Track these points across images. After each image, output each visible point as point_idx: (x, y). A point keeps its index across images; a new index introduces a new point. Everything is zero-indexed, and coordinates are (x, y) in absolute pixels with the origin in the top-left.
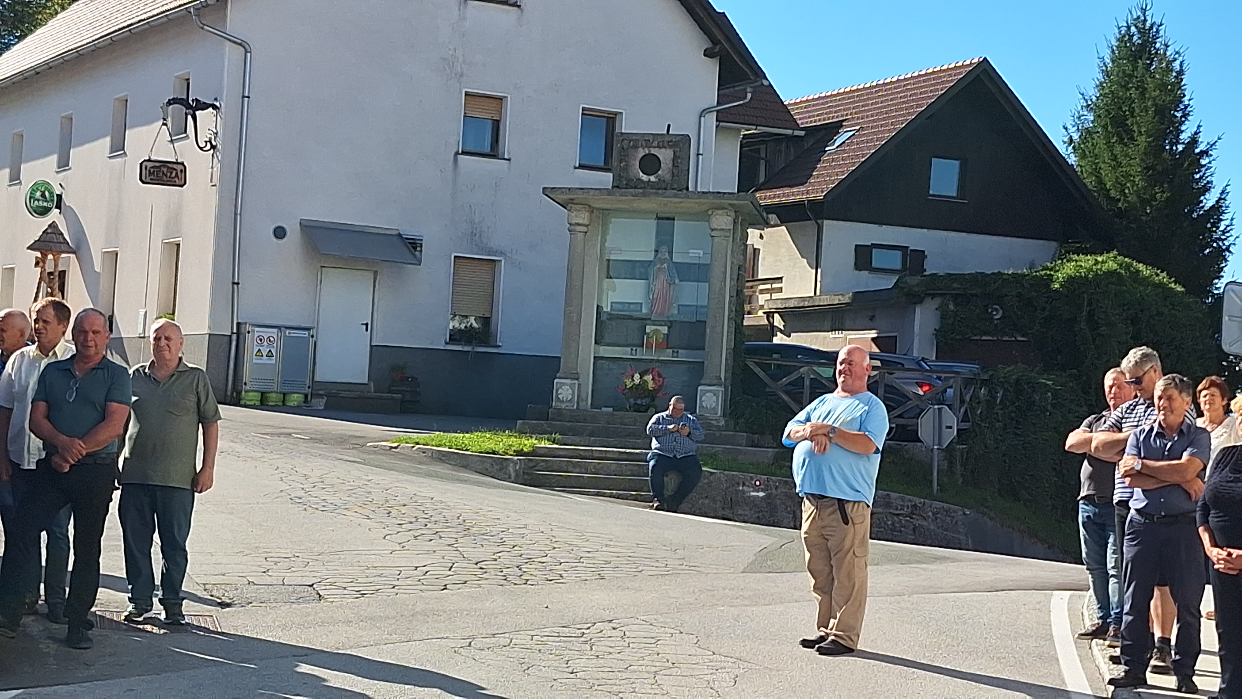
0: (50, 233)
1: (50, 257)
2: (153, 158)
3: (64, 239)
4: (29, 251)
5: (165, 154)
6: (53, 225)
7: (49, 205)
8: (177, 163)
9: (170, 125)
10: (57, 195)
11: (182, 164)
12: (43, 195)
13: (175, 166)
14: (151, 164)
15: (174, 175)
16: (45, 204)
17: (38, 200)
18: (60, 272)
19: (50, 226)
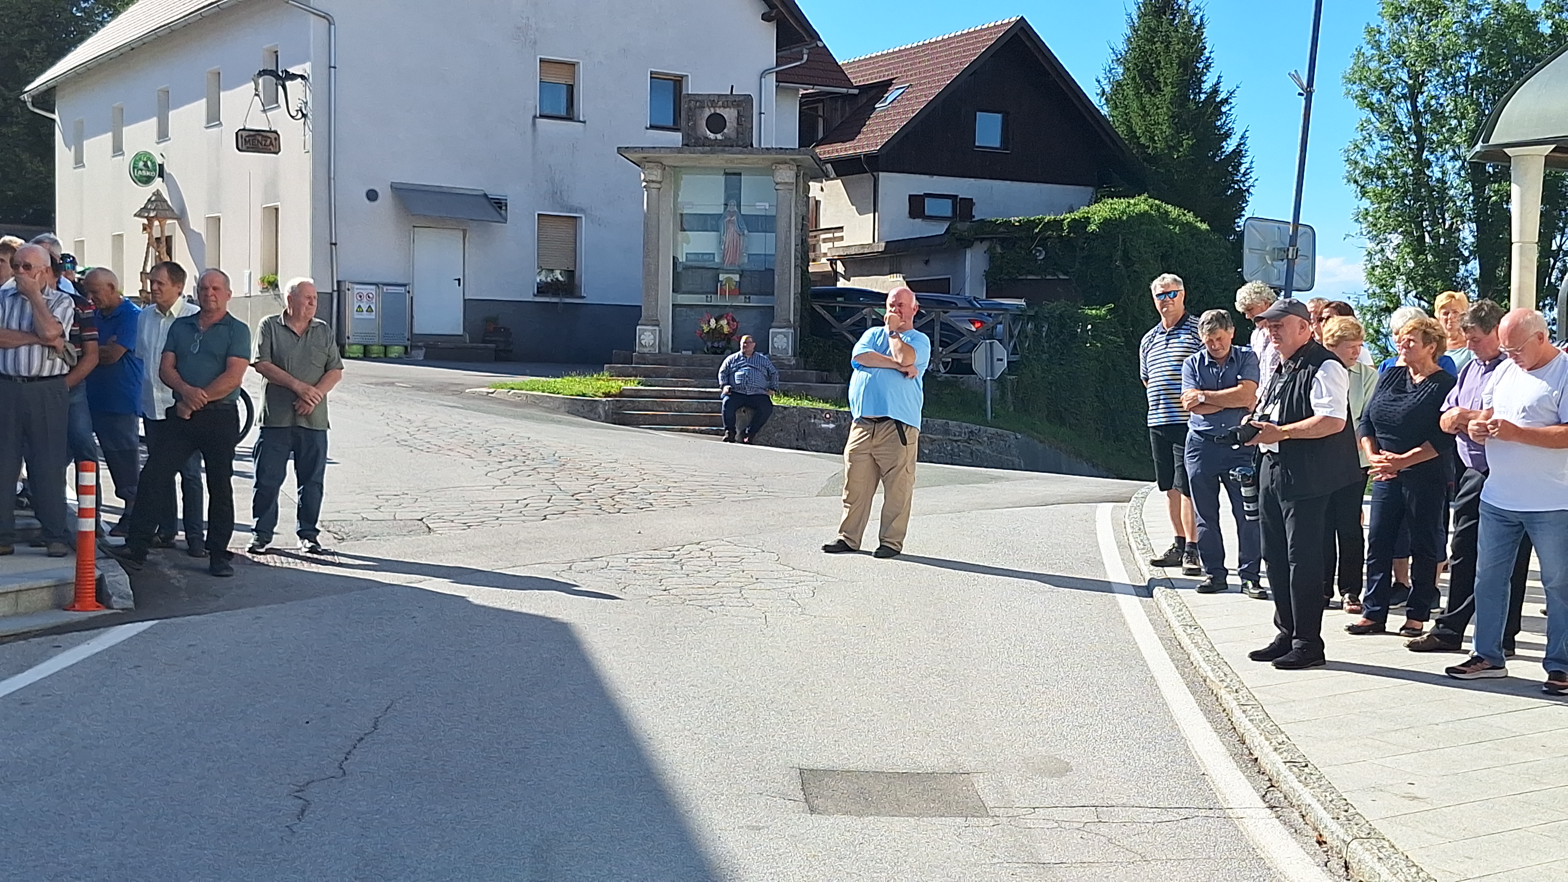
0: (155, 201)
1: (156, 223)
2: (247, 127)
3: (168, 205)
4: (136, 218)
5: (258, 123)
6: (157, 194)
7: (152, 174)
8: (270, 131)
9: (262, 96)
10: (159, 165)
11: (276, 132)
12: (146, 165)
13: (269, 134)
14: (247, 133)
15: (268, 142)
16: (148, 173)
17: (141, 170)
18: (167, 237)
19: (154, 194)
